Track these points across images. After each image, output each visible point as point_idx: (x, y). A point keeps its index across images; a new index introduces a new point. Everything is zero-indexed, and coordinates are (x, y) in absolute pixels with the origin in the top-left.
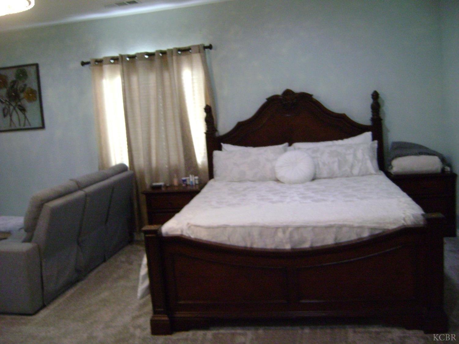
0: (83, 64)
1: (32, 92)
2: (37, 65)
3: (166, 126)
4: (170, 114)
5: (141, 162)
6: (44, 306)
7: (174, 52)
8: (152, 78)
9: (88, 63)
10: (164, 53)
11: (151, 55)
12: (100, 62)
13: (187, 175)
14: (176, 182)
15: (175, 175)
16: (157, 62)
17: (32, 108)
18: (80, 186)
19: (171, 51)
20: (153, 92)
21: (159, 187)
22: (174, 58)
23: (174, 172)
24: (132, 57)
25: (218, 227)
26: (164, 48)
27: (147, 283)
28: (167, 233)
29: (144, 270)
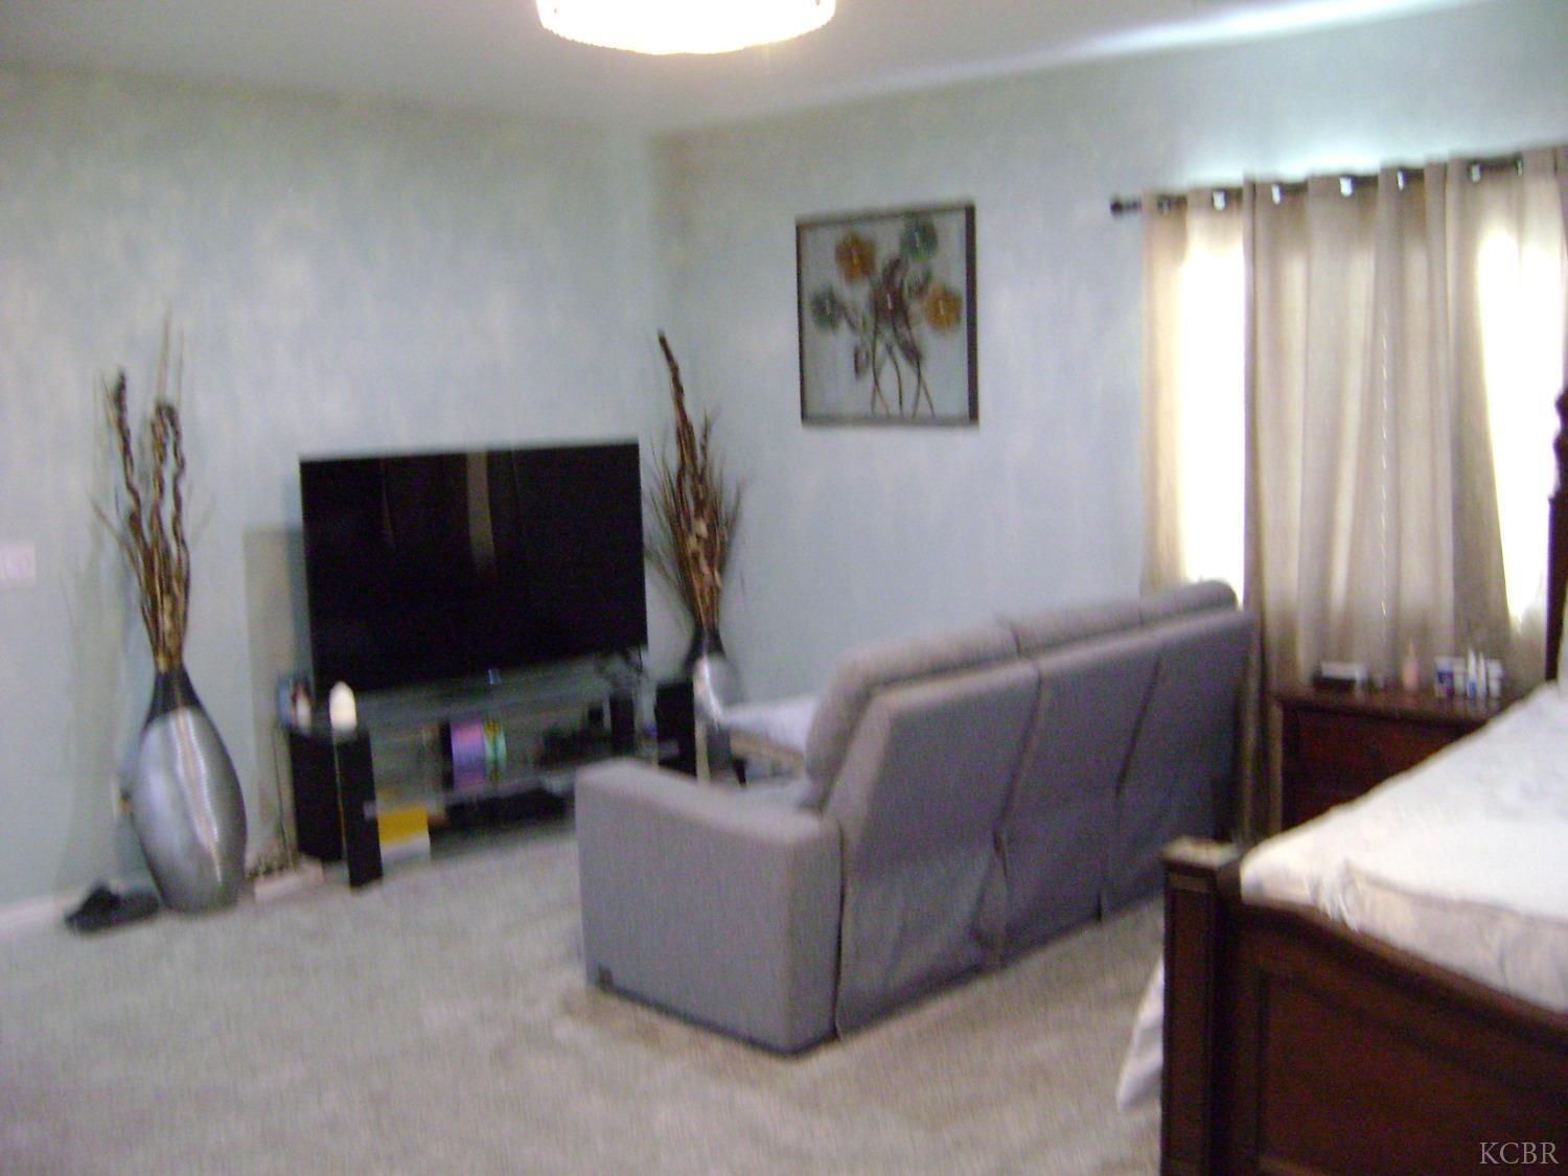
0: (1117, 207)
1: (948, 296)
2: (970, 212)
3: (1396, 459)
4: (1418, 408)
5: (1287, 580)
6: (831, 1036)
7: (1453, 173)
8: (1362, 272)
9: (1135, 206)
10: (1413, 175)
11: (1362, 183)
12: (1174, 205)
13: (1459, 653)
14: (1410, 676)
15: (1411, 648)
16: (1383, 209)
17: (942, 350)
18: (1022, 646)
19: (1442, 169)
20: (1359, 322)
21: (1346, 685)
22: (1452, 194)
23: (1408, 632)
24: (1294, 191)
25: (1466, 906)
26: (1415, 154)
27: (1154, 1057)
28: (1258, 887)
29: (1152, 1009)
